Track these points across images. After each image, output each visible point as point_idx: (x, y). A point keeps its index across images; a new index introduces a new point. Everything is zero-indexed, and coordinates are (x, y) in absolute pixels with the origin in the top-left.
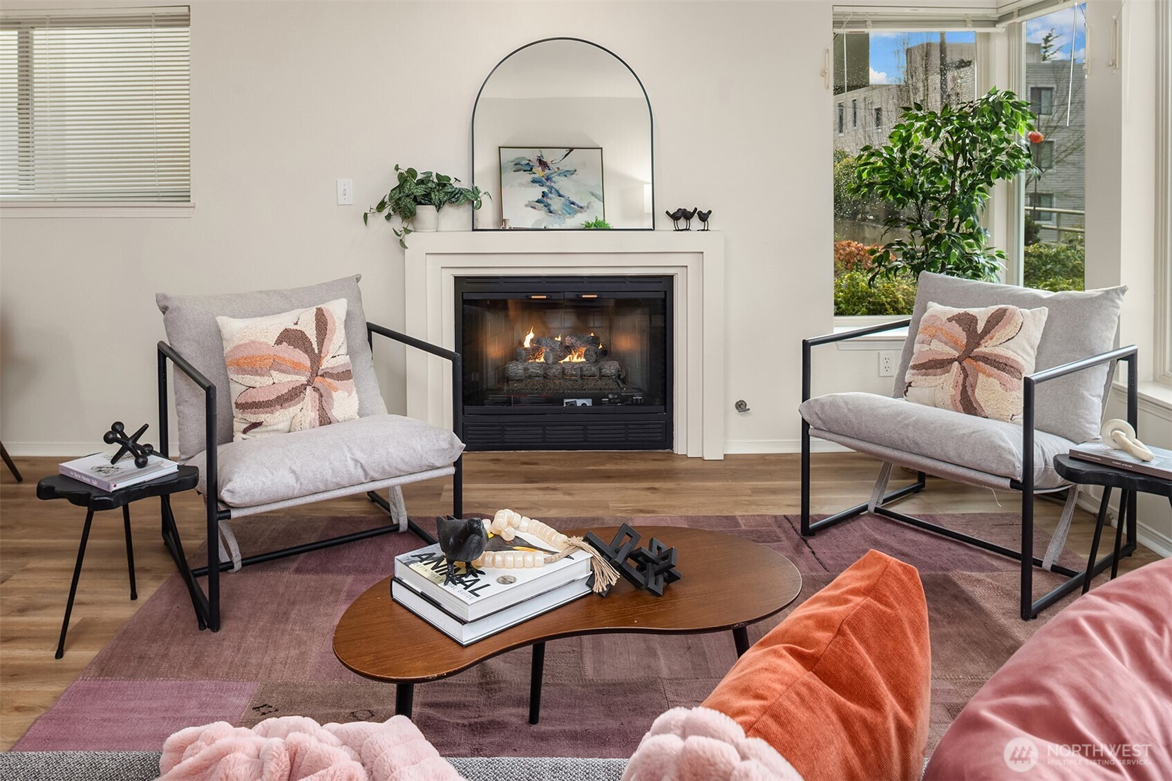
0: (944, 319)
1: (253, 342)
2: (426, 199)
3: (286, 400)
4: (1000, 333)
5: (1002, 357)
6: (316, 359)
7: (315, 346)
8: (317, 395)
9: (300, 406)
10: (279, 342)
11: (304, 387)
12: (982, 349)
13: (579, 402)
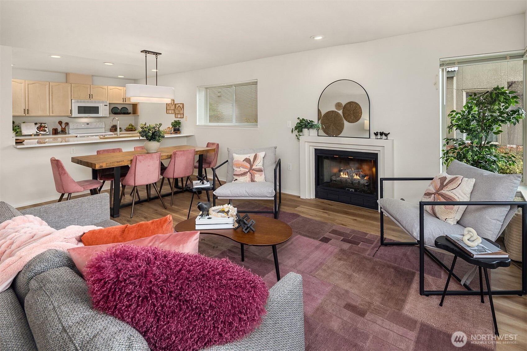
0: (438, 178)
1: (238, 160)
2: (306, 127)
3: (243, 175)
4: (450, 186)
5: (448, 195)
6: (251, 166)
7: (252, 163)
8: (250, 175)
9: (246, 177)
10: (244, 161)
11: (247, 172)
12: (442, 191)
13: (351, 190)
